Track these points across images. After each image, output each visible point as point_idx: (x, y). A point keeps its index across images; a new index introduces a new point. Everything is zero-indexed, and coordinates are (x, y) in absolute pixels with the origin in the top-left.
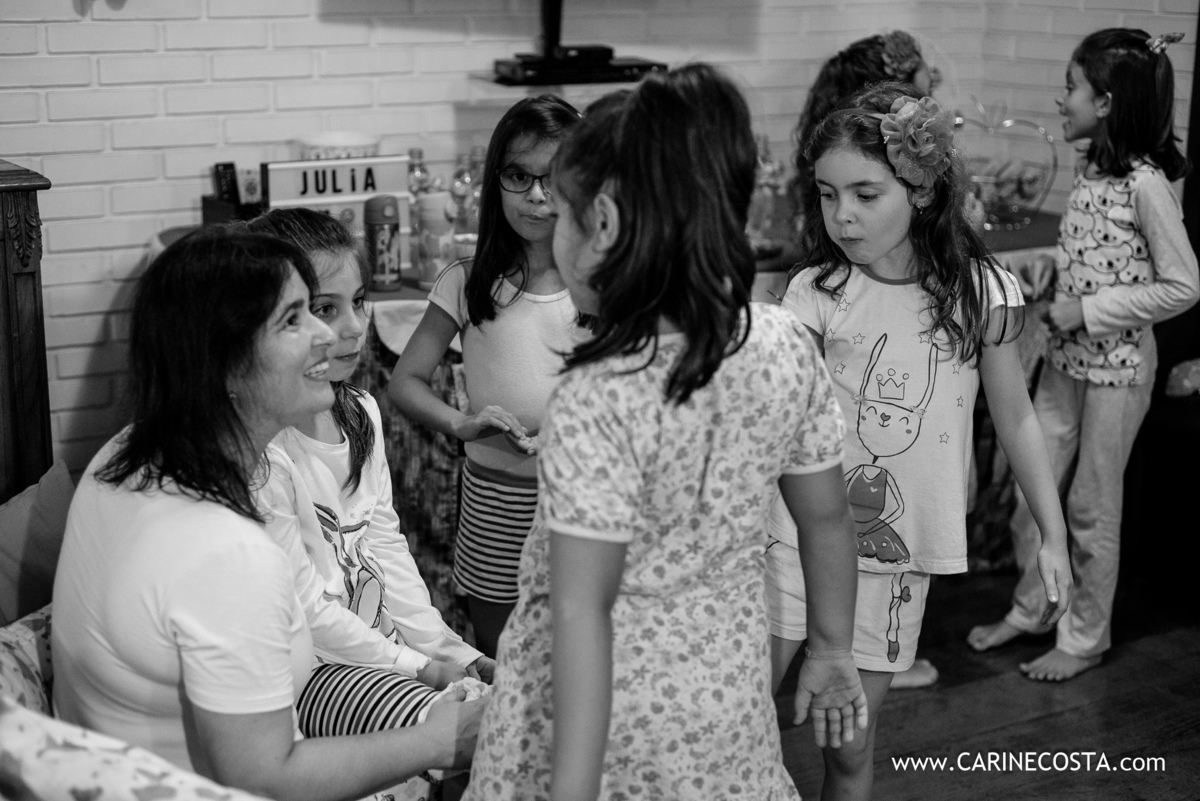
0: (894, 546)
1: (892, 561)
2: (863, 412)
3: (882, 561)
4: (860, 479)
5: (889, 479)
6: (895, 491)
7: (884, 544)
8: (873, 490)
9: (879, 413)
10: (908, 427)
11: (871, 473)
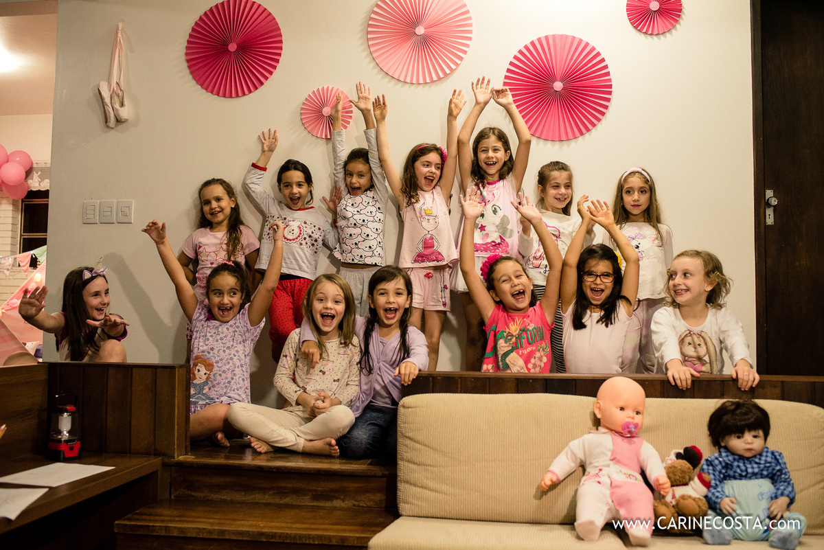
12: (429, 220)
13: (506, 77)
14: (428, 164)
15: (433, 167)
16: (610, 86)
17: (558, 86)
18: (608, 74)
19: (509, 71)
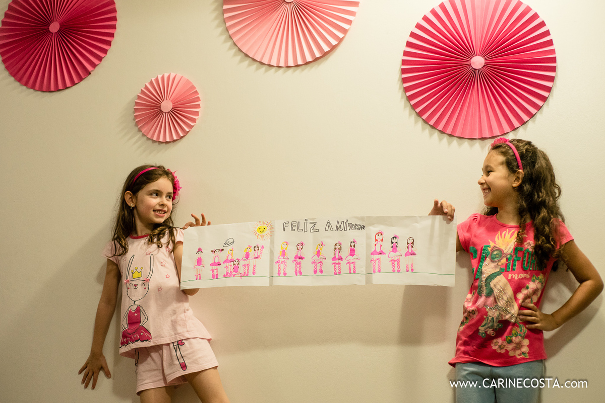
0: (146, 334)
1: (146, 341)
2: (129, 286)
3: (142, 341)
4: (130, 312)
5: (141, 308)
6: (144, 312)
7: (142, 334)
8: (136, 315)
9: (133, 284)
10: (145, 287)
11: (134, 308)
12: (136, 285)
13: (406, 53)
14: (158, 193)
15: (164, 197)
16: (554, 60)
17: (478, 62)
18: (550, 43)
19: (409, 44)
